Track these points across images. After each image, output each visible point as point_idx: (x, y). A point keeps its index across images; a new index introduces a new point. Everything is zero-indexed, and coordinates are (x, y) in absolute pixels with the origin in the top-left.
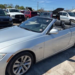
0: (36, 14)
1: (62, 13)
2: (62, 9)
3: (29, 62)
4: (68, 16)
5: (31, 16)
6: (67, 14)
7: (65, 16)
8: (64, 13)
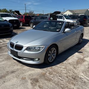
0: (29, 18)
1: (58, 16)
2: (59, 13)
3: (54, 53)
4: (64, 19)
5: (24, 20)
6: (63, 17)
7: (62, 19)
8: (60, 16)
